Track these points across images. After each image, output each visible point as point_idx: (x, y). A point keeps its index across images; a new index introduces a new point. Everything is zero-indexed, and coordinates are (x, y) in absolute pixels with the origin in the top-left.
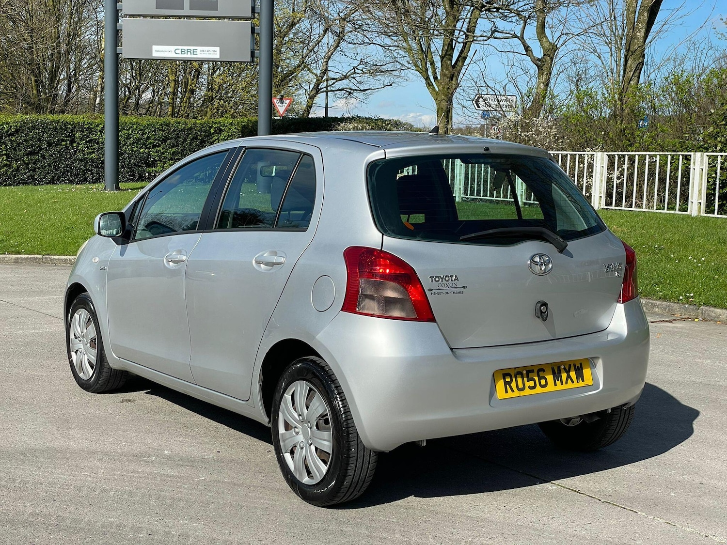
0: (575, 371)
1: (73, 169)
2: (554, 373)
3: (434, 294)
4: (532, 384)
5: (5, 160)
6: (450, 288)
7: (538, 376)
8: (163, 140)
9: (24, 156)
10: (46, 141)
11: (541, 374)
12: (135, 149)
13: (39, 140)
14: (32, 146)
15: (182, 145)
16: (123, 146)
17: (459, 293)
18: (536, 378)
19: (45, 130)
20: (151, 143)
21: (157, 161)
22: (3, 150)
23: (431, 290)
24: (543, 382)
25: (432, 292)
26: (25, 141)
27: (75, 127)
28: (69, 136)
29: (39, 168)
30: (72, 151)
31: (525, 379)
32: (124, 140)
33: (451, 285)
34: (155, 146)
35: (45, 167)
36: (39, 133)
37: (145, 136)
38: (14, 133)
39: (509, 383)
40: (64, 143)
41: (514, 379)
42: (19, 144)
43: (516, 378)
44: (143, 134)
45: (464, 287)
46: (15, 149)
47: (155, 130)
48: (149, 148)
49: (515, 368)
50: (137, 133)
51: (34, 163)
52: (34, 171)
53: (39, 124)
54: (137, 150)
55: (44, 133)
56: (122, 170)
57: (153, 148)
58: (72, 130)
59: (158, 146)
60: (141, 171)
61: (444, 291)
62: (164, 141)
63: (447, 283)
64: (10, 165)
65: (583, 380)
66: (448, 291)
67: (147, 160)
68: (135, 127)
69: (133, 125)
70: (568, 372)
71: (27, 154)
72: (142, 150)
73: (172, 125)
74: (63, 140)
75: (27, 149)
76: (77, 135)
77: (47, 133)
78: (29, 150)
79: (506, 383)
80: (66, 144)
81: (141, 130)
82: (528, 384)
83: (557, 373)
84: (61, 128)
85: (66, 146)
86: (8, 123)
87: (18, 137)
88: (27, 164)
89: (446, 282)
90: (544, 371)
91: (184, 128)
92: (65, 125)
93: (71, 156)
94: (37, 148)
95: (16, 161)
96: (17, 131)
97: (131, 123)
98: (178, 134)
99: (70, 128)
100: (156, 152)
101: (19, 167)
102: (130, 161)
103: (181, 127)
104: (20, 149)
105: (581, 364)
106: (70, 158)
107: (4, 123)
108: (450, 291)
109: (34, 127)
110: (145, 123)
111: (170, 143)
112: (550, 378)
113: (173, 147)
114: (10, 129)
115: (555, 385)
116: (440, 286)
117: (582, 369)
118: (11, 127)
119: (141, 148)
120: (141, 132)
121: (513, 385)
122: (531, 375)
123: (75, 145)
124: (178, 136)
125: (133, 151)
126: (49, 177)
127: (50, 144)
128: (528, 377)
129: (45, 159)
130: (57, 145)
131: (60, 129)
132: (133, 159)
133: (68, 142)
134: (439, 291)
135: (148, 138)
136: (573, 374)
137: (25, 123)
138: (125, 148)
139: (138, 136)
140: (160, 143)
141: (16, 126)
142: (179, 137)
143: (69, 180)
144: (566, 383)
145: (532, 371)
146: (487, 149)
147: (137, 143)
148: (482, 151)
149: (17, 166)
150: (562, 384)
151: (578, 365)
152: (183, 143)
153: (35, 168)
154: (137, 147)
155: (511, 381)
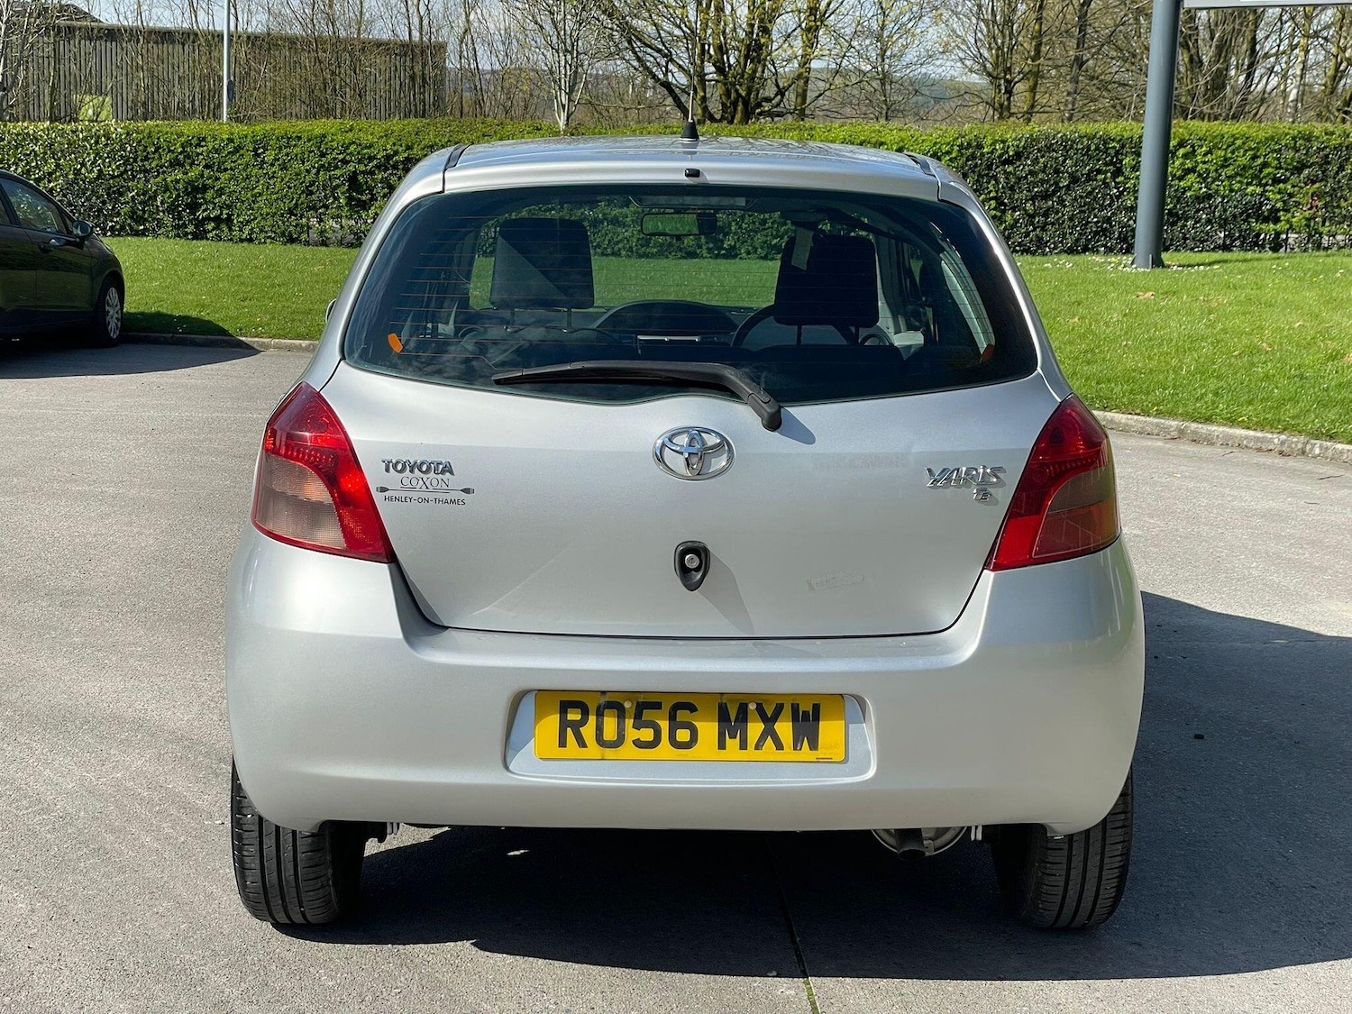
0: (795, 719)
1: (1115, 225)
2: (723, 717)
3: (390, 499)
4: (647, 735)
5: (994, 209)
6: (431, 489)
7: (672, 718)
8: (1296, 168)
9: (1027, 201)
10: (1067, 172)
11: (682, 715)
12: (1236, 187)
13: (1057, 171)
14: (1043, 182)
15: (1335, 178)
16: (1213, 182)
17: (453, 502)
18: (664, 725)
19: (1067, 152)
20: (1269, 174)
21: (1279, 210)
22: (992, 191)
23: (383, 490)
24: (683, 735)
25: (387, 494)
26: (1031, 172)
27: (1123, 147)
28: (1111, 163)
29: (1053, 224)
30: (1115, 191)
31: (629, 722)
32: (1216, 170)
33: (434, 483)
34: (1276, 181)
35: (1063, 222)
36: (1057, 158)
37: (1260, 161)
38: (1013, 159)
39: (576, 726)
40: (1101, 177)
41: (592, 719)
42: (1019, 179)
43: (600, 714)
44: (1254, 158)
45: (467, 491)
46: (1012, 189)
47: (1280, 149)
48: (1266, 184)
49: (604, 693)
50: (1244, 155)
51: (1046, 215)
52: (1043, 229)
53: (1057, 142)
54: (1240, 190)
55: (1065, 160)
56: (1209, 227)
57: (1272, 185)
58: (1117, 153)
59: (1285, 181)
60: (1246, 230)
61: (415, 495)
62: (1298, 170)
63: (425, 477)
64: (1000, 218)
65: (814, 745)
66: (424, 495)
67: (1260, 208)
68: (1239, 142)
69: (1237, 139)
70: (769, 721)
71: (1033, 199)
72: (1250, 189)
73: (1318, 138)
74: (1099, 171)
75: (1034, 188)
76: (1126, 161)
77: (1071, 159)
78: (1036, 190)
79: (564, 724)
80: (1105, 178)
81: (1251, 149)
82: (632, 733)
83: (733, 718)
84: (1097, 148)
85: (1104, 183)
86: (1004, 142)
87: (1019, 166)
88: (1032, 216)
89: (422, 475)
90: (692, 708)
91: (1340, 144)
92: (1105, 143)
93: (1112, 201)
94: (1052, 185)
95: (1014, 210)
96: (1018, 155)
97: (1233, 135)
98: (1327, 156)
99: (1114, 147)
100: (1279, 193)
101: (1017, 221)
102: (1225, 210)
103: (1335, 141)
104: (1020, 188)
105: (816, 708)
106: (1110, 205)
107: (996, 141)
108: (431, 496)
109: (1049, 148)
110: (1262, 135)
111: (1309, 174)
112: (708, 729)
113: (1313, 182)
114: (1007, 152)
115: (722, 746)
116: (406, 481)
117: (817, 718)
118: (1008, 147)
119: (1249, 184)
120: (1251, 153)
121: (588, 731)
122: (648, 715)
123: (1120, 179)
124: (1326, 161)
125: (1231, 191)
126: (1069, 242)
127: (1074, 180)
128: (638, 716)
129: (1065, 206)
130: (1088, 180)
131: (1096, 150)
132: (1230, 207)
133: (1109, 174)
134: (403, 495)
135: (1265, 165)
136: (784, 728)
137: (1033, 140)
138: (1218, 185)
139: (1243, 161)
140: (1288, 174)
141: (1018, 146)
142: (1329, 163)
143: (1105, 246)
144: (757, 747)
145: (657, 706)
146: (694, 173)
147: (1241, 176)
148: (681, 178)
149: (1014, 220)
150: (743, 746)
151: (806, 706)
152: (1337, 173)
153: (1046, 224)
154: (1239, 182)
155: (583, 722)
